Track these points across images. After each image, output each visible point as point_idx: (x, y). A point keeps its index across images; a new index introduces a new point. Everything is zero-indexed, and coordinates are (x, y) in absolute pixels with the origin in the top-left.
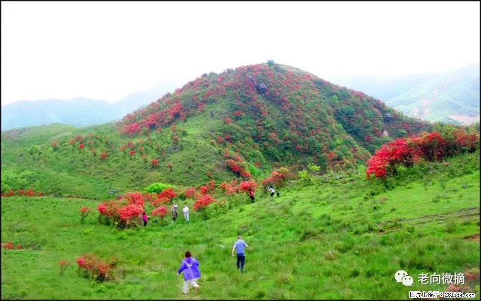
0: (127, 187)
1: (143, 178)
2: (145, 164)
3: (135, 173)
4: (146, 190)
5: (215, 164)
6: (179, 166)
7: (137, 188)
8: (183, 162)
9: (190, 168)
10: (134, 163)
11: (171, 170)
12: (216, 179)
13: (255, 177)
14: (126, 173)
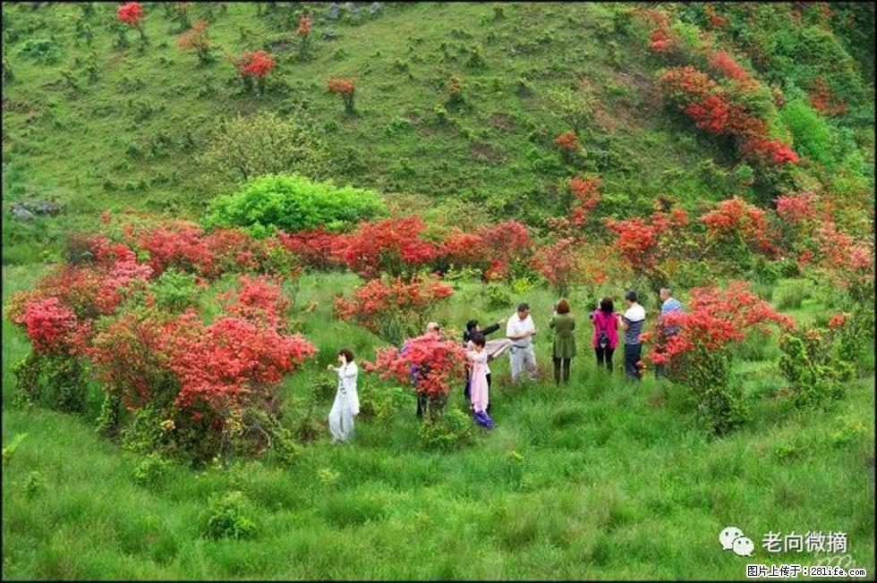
0: (108, 186)
1: (189, 147)
2: (199, 75)
3: (147, 114)
4: (223, 208)
5: (598, 88)
6: (391, 88)
7: (162, 195)
8: (417, 71)
9: (455, 102)
10: (144, 68)
11: (351, 112)
12: (605, 166)
13: (818, 168)
14: (96, 113)
